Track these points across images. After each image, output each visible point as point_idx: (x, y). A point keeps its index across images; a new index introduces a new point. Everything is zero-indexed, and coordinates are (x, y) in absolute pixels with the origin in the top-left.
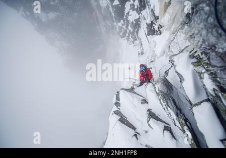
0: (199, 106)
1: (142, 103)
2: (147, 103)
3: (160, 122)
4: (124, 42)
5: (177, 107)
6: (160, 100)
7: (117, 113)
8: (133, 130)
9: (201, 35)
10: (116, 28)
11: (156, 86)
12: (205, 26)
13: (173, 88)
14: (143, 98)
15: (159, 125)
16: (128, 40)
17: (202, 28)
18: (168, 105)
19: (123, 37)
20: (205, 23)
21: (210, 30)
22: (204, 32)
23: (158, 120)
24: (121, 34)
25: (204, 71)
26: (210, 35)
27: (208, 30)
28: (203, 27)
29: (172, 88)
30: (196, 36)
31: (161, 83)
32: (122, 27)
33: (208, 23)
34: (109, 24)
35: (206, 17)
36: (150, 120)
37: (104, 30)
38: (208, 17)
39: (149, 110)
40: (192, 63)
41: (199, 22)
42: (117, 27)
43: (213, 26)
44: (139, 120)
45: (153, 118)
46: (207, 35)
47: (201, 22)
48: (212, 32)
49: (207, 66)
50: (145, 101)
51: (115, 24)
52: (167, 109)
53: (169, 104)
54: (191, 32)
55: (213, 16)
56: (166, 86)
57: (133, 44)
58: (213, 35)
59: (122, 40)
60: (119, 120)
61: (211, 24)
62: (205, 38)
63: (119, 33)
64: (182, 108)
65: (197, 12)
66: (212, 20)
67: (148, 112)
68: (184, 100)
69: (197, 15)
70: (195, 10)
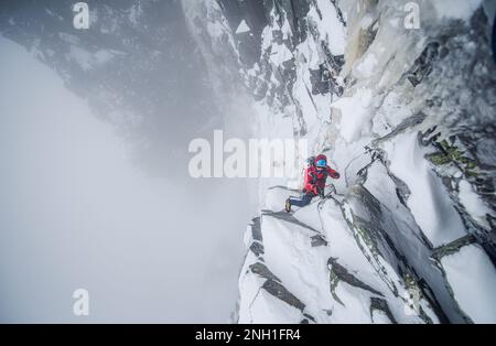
0: (456, 254)
1: (313, 245)
2: (326, 244)
3: (359, 289)
4: (261, 109)
5: (397, 254)
6: (356, 237)
7: (259, 269)
8: (299, 311)
9: (457, 102)
10: (245, 80)
11: (346, 206)
12: (467, 81)
13: (383, 209)
14: (315, 234)
15: (358, 296)
16: (270, 103)
17: (458, 87)
18: (377, 250)
19: (259, 98)
20: (466, 77)
21: (480, 91)
22: (465, 96)
23: (355, 285)
24: (255, 93)
25: (458, 174)
26: (479, 101)
27: (474, 91)
28: (462, 83)
29: (379, 208)
30: (444, 103)
31: (355, 200)
32: (256, 78)
33: (475, 77)
34: (228, 71)
35: (469, 62)
36: (335, 285)
37: (217, 84)
38: (475, 63)
39: (331, 261)
40: (426, 156)
41: (450, 73)
42: (246, 77)
43: (486, 82)
44: (311, 286)
45: (344, 280)
46: (473, 102)
47: (456, 74)
48: (485, 96)
49: (465, 165)
50: (319, 240)
51: (241, 71)
52: (377, 260)
53: (380, 247)
54: (431, 93)
55: (486, 62)
56: (367, 204)
57: (283, 112)
58: (488, 101)
59: (257, 105)
60: (265, 286)
61: (482, 79)
62: (469, 108)
63: (250, 91)
64: (407, 253)
65: (446, 52)
66: (485, 70)
67: (330, 266)
68: (409, 236)
69: (447, 58)
70: (440, 49)
